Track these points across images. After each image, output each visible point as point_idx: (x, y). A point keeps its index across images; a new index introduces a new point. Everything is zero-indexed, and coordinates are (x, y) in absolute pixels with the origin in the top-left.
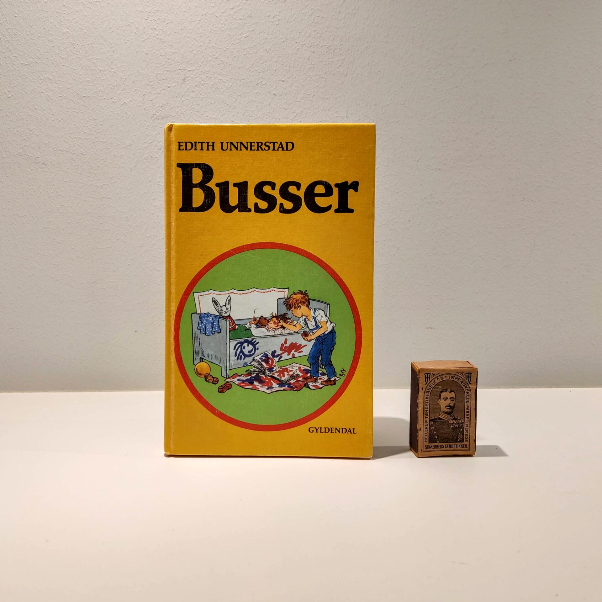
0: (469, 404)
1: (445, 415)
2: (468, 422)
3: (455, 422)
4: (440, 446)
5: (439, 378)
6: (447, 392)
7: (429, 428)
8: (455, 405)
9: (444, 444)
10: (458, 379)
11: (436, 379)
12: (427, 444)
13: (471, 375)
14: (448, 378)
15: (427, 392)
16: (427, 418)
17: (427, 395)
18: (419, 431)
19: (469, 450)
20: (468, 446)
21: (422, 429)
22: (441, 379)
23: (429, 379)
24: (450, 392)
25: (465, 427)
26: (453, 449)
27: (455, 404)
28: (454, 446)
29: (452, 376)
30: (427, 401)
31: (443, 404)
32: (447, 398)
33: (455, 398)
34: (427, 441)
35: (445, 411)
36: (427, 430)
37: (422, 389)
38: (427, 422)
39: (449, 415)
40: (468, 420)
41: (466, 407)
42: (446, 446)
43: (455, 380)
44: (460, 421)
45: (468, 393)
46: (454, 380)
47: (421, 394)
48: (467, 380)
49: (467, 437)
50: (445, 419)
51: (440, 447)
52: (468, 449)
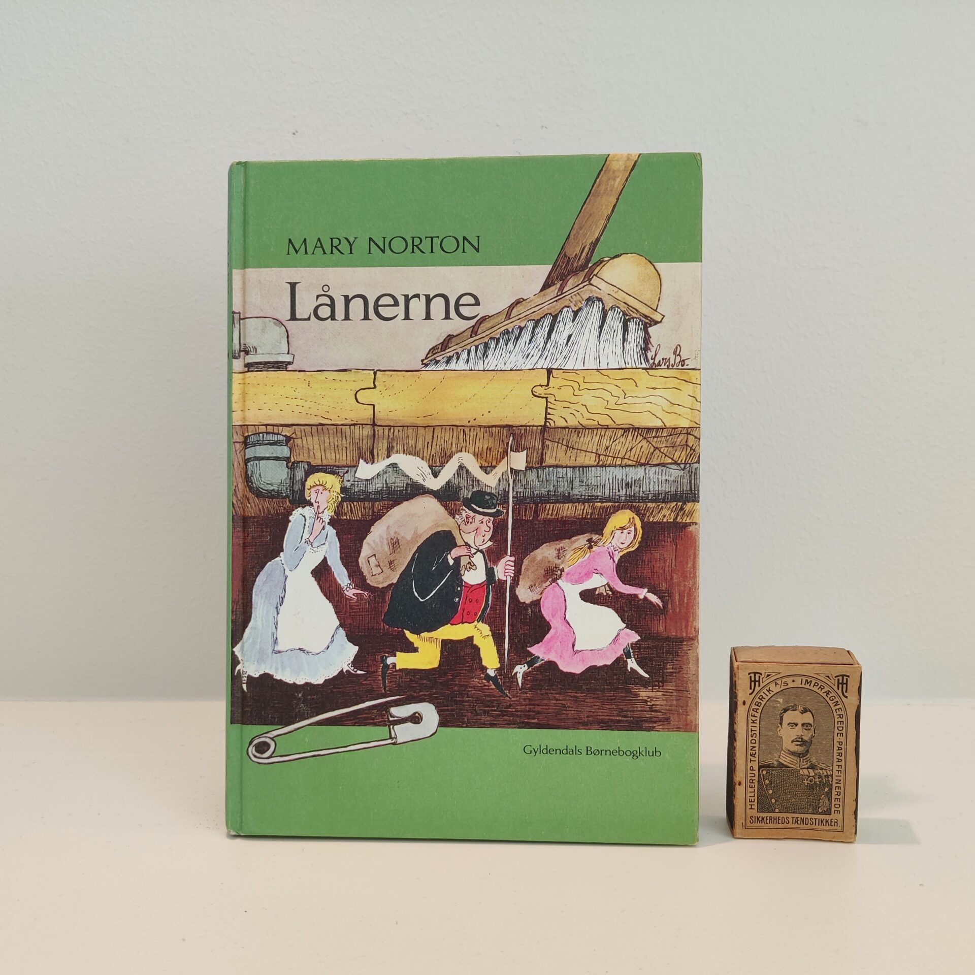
0: (843, 739)
1: (792, 757)
2: (840, 774)
3: (812, 774)
4: (780, 818)
5: (779, 682)
6: (795, 712)
7: (758, 781)
8: (813, 739)
9: (790, 815)
10: (820, 687)
11: (772, 686)
12: (754, 813)
13: (847, 679)
14: (797, 684)
15: (753, 710)
16: (755, 761)
17: (754, 716)
18: (737, 786)
19: (843, 831)
20: (840, 823)
21: (743, 783)
22: (783, 684)
23: (757, 683)
24: (802, 713)
25: (834, 785)
26: (809, 826)
27: (812, 737)
28: (810, 821)
29: (807, 680)
30: (753, 728)
31: (788, 735)
32: (796, 725)
33: (813, 725)
34: (753, 807)
35: (791, 750)
36: (753, 784)
37: (744, 703)
38: (753, 770)
39: (799, 757)
40: (841, 771)
41: (836, 745)
42: (794, 819)
43: (813, 689)
44: (824, 771)
45: (840, 715)
46: (811, 687)
47: (742, 711)
48: (838, 689)
49: (839, 805)
50: (792, 766)
51: (780, 821)
52: (840, 829)
